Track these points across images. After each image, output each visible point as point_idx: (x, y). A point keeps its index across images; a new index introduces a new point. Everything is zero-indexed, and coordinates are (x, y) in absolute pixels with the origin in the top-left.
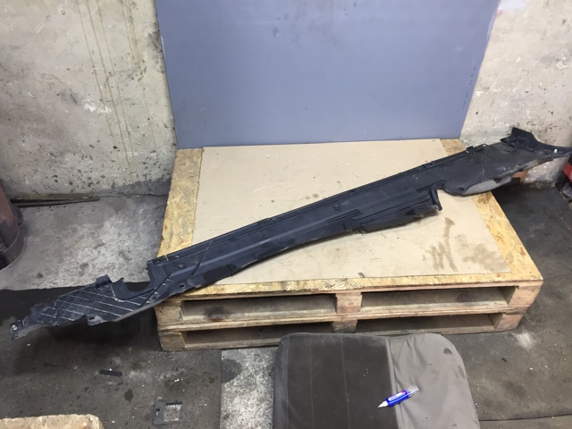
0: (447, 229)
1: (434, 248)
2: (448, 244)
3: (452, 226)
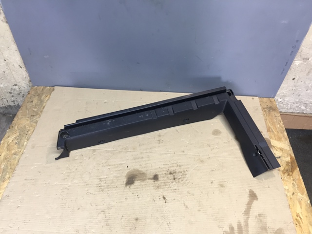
0: (249, 204)
3: (255, 201)
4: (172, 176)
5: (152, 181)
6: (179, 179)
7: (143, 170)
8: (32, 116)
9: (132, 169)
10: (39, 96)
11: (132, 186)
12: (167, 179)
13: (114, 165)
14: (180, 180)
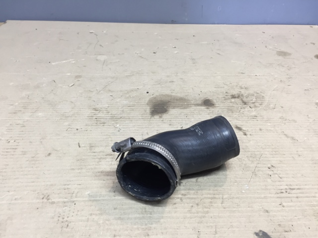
4: (237, 100)
5: (203, 108)
6: (254, 103)
7: (179, 95)
9: (157, 94)
11: (165, 116)
12: (231, 104)
13: (121, 91)
14: (257, 104)
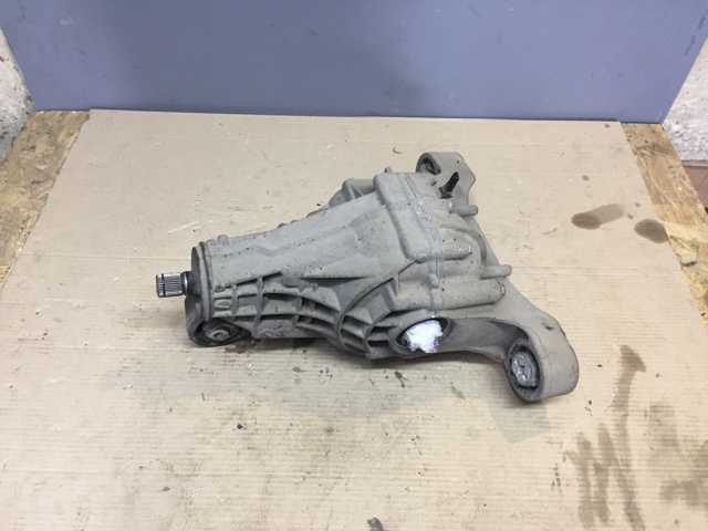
0: (624, 383)
1: (586, 445)
2: (624, 434)
3: (638, 374)
8: (33, 182)
10: (51, 133)
